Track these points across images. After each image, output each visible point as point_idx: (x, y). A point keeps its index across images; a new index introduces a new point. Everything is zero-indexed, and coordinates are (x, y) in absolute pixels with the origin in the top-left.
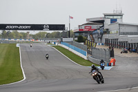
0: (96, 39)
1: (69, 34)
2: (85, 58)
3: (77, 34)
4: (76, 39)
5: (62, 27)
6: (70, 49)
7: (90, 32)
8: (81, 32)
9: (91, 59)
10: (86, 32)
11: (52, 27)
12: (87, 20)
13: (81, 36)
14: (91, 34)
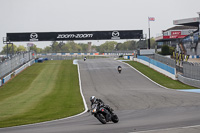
0: (188, 50)
1: (149, 44)
2: (173, 77)
3: (161, 44)
4: (160, 50)
5: (138, 34)
6: (151, 66)
7: (180, 40)
8: (166, 39)
9: (182, 78)
10: (173, 40)
11: (124, 34)
12: (175, 22)
13: (167, 46)
14: (181, 43)
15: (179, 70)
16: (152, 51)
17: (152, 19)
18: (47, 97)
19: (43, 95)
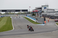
1: (29, 13)
2: (35, 21)
3: (32, 13)
4: (32, 15)
6: (30, 18)
7: (37, 12)
9: (37, 21)
10: (35, 12)
11: (23, 11)
12: (36, 8)
14: (37, 13)
16: (30, 15)
17: (30, 7)
18: (4, 26)
19: (3, 25)
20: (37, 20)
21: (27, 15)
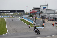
0: (37, 16)
1: (26, 14)
3: (29, 14)
4: (29, 16)
5: (23, 11)
6: (27, 20)
7: (35, 13)
8: (31, 13)
10: (33, 13)
11: (19, 11)
12: (33, 8)
13: (31, 15)
15: (35, 21)
16: (27, 16)
17: (27, 7)
20: (35, 23)
21: (24, 16)
